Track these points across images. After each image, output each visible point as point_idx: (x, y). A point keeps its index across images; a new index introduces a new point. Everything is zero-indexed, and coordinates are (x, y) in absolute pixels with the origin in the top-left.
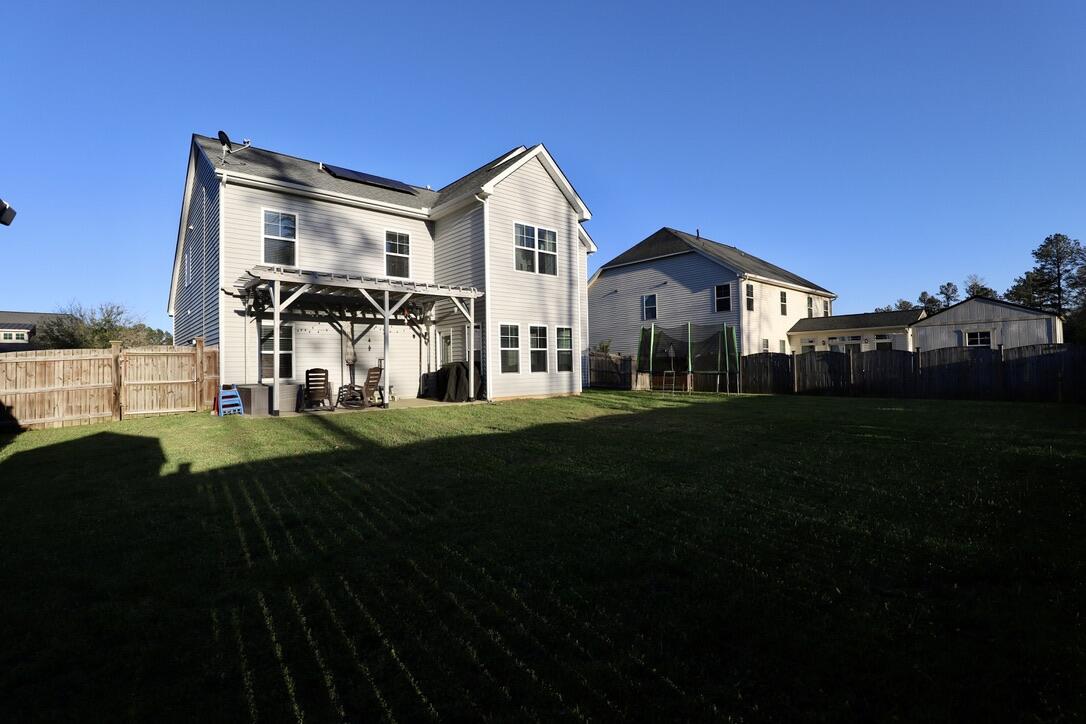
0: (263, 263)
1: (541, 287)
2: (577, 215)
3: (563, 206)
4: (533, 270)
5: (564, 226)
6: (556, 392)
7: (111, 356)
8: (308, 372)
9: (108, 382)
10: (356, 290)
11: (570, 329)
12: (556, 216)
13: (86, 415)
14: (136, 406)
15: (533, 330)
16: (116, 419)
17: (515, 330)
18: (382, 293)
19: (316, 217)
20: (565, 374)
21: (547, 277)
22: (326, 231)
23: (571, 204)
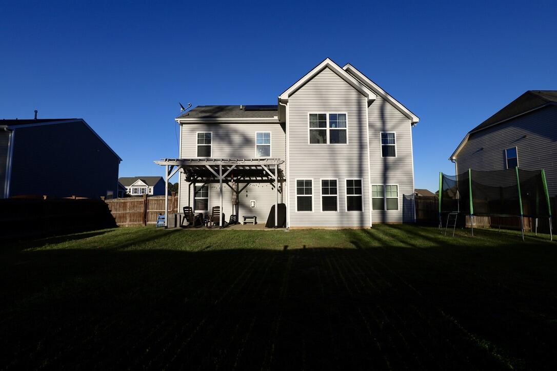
0: (196, 157)
1: (333, 153)
2: (366, 98)
3: (354, 95)
4: (325, 142)
5: (354, 108)
6: (346, 225)
7: (143, 200)
8: (213, 208)
9: (142, 210)
10: (204, 166)
11: (360, 181)
12: (347, 102)
13: (135, 223)
14: (151, 221)
15: (325, 183)
16: (144, 225)
17: (309, 183)
18: (218, 166)
19: (221, 132)
20: (355, 214)
21: (338, 146)
23: (361, 93)
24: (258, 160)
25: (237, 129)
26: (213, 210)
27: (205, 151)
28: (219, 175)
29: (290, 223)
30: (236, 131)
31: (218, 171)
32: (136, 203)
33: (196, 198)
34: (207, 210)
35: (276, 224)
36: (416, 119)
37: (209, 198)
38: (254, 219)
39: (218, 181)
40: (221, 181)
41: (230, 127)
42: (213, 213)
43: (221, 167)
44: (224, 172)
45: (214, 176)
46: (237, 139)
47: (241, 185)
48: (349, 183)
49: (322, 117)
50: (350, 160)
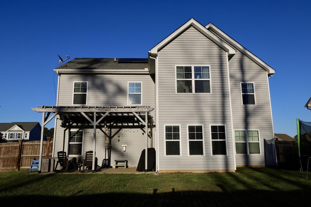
0: (72, 105)
1: (198, 101)
2: (227, 53)
3: (215, 50)
4: (191, 91)
5: (216, 61)
6: (212, 169)
7: (18, 145)
8: (87, 152)
9: (17, 155)
10: (80, 113)
12: (210, 56)
13: (8, 168)
14: (24, 166)
15: (191, 129)
16: (17, 170)
18: (92, 113)
20: (220, 157)
21: (202, 94)
22: (101, 87)
23: (222, 48)
24: (129, 107)
25: (112, 79)
26: (86, 155)
27: (81, 99)
28: (93, 121)
29: (160, 167)
30: (110, 81)
31: (92, 118)
32: (10, 148)
33: (70, 143)
34: (81, 154)
35: (146, 168)
36: (272, 71)
37: (83, 143)
38: (125, 163)
39: (92, 127)
40: (95, 127)
41: (105, 77)
42: (86, 157)
43: (95, 114)
44: (98, 119)
45: (89, 122)
46: (111, 88)
47: (114, 131)
48: (214, 128)
49: (188, 69)
50: (213, 108)
